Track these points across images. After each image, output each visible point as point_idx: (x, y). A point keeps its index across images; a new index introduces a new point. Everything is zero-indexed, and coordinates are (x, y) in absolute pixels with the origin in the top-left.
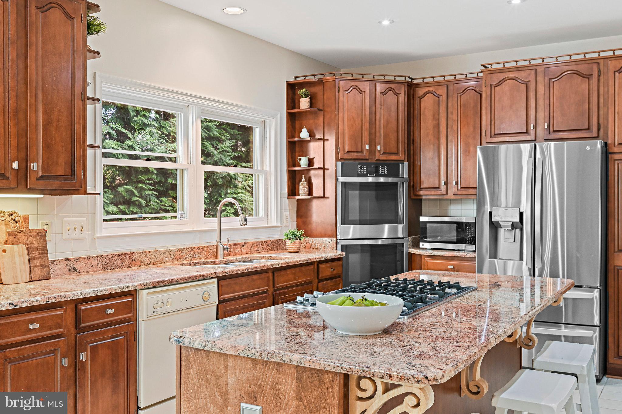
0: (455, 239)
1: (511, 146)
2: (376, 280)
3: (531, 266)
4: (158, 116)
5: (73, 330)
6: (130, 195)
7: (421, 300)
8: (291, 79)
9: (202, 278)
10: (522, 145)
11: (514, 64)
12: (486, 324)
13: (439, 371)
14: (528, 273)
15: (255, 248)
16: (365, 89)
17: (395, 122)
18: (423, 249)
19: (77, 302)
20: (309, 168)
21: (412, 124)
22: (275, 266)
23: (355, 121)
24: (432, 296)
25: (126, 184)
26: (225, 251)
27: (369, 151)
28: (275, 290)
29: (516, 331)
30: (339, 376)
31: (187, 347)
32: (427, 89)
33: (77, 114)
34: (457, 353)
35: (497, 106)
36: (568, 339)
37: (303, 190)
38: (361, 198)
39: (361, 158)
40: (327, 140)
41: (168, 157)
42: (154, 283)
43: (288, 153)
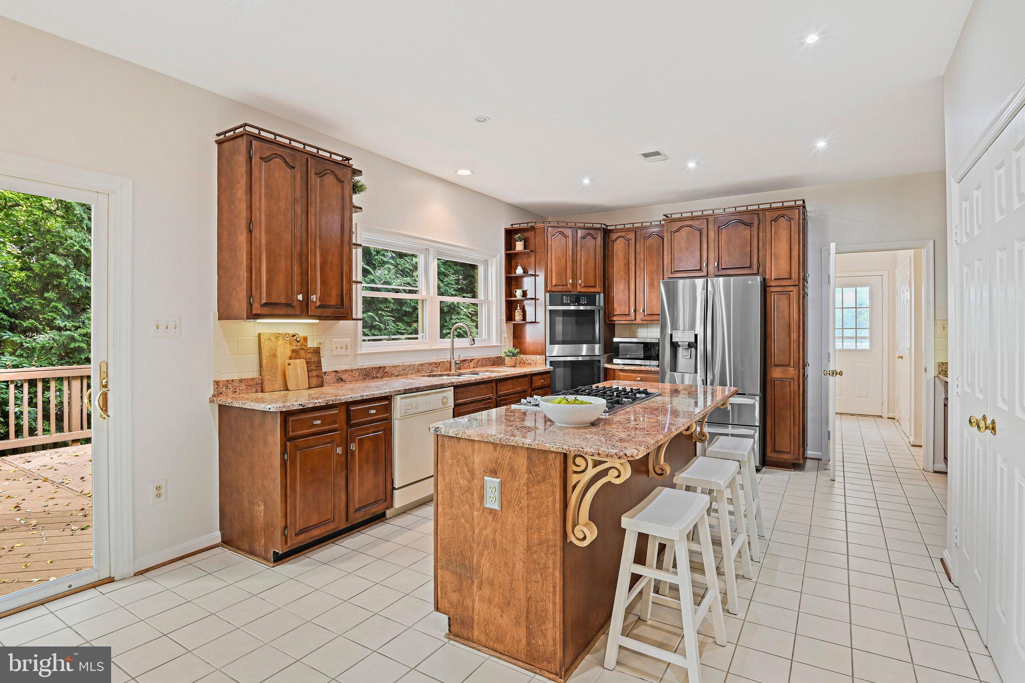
0: (642, 356)
1: (688, 281)
2: (581, 387)
3: (704, 378)
4: (394, 255)
5: (345, 426)
6: (372, 320)
7: (618, 402)
8: (509, 226)
9: (442, 386)
10: (697, 280)
11: (689, 214)
12: (668, 419)
13: (634, 450)
14: (701, 383)
15: (480, 364)
16: (568, 234)
17: (593, 261)
18: (616, 364)
19: (348, 404)
20: (524, 298)
21: (607, 263)
22: (498, 378)
23: (560, 260)
24: (626, 400)
25: (368, 311)
26: (457, 366)
27: (572, 284)
28: (498, 397)
29: (691, 425)
30: (560, 455)
31: (443, 436)
32: (619, 234)
33: (345, 257)
34: (648, 439)
35: (676, 248)
36: (733, 435)
37: (518, 316)
38: (564, 323)
39: (565, 290)
40: (538, 275)
41: (403, 289)
42: (405, 390)
43: (506, 286)
